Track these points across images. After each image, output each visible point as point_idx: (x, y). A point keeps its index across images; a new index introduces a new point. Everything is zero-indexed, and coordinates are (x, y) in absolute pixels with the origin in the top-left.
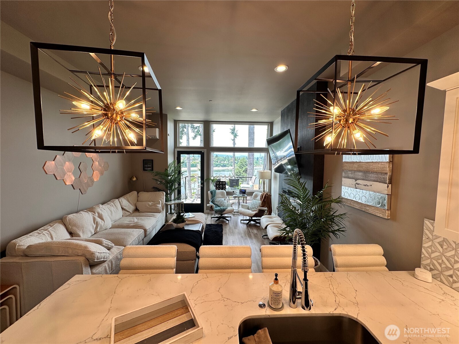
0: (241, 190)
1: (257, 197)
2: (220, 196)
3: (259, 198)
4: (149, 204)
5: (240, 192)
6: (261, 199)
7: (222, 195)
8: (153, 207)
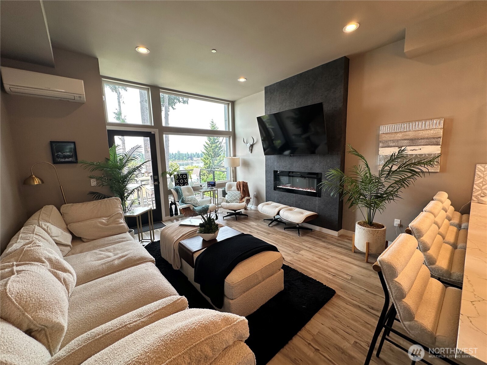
0: (209, 183)
1: (231, 188)
2: (188, 193)
3: (234, 188)
4: (102, 223)
5: (208, 185)
6: (238, 189)
7: (188, 192)
8: (114, 225)
